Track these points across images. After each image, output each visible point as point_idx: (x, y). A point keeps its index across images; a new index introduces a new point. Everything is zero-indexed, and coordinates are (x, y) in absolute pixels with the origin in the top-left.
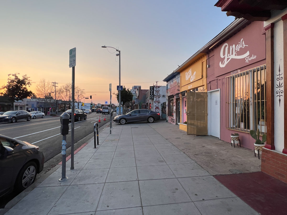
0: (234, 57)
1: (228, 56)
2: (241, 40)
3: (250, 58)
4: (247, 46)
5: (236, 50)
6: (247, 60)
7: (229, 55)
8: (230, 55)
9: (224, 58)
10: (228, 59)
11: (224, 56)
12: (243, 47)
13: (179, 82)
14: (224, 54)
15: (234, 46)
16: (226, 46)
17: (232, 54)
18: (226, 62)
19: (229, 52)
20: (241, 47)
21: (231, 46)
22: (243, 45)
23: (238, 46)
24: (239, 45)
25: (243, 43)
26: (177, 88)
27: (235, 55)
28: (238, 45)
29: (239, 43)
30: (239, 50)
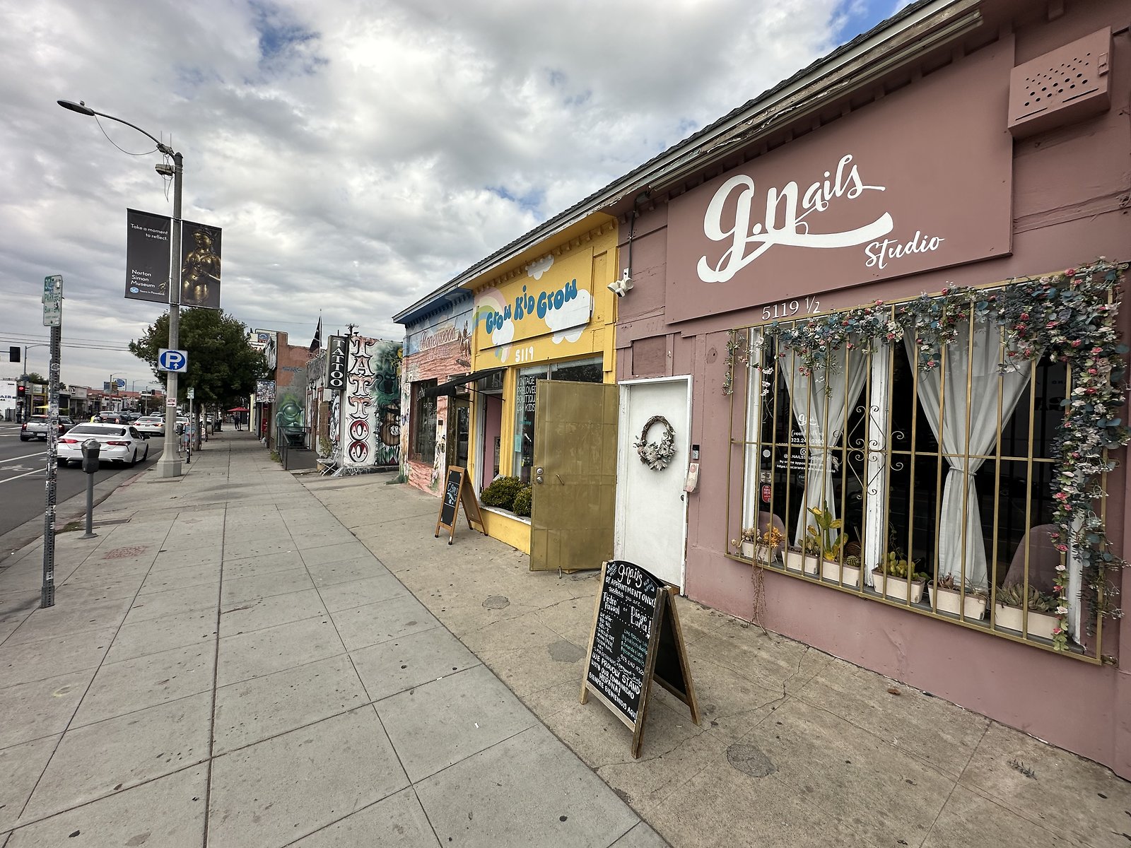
0: (788, 236)
1: (750, 233)
2: (842, 163)
3: (900, 247)
4: (883, 189)
5: (806, 205)
6: (874, 257)
7: (758, 228)
8: (764, 231)
9: (729, 241)
10: (750, 248)
12: (854, 193)
13: (465, 329)
17: (780, 224)
18: (737, 262)
21: (772, 192)
22: (852, 184)
24: (827, 184)
25: (854, 173)
26: (457, 355)
27: (800, 230)
28: (817, 185)
29: (827, 174)
30: (821, 209)
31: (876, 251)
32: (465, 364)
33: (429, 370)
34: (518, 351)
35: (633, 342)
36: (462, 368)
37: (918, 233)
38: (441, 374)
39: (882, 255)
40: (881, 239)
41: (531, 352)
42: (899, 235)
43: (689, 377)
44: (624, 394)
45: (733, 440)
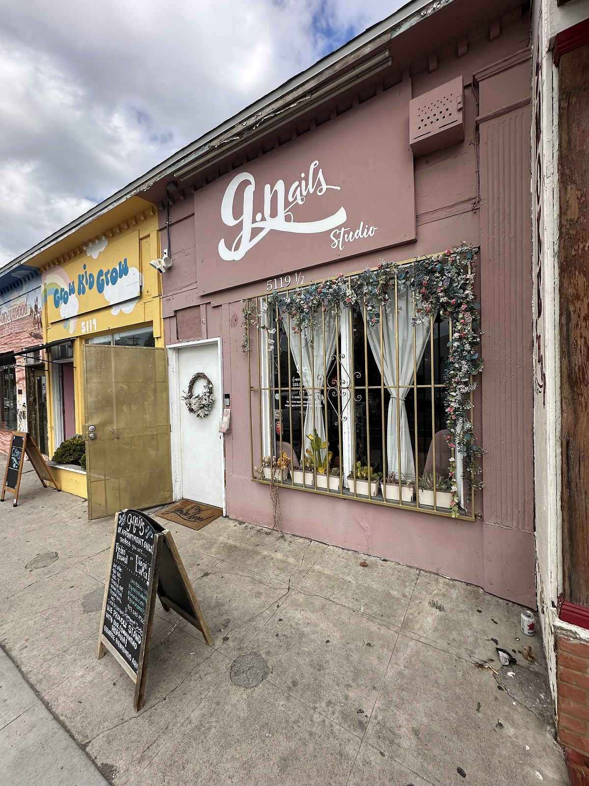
0: (280, 224)
2: (312, 167)
3: (351, 233)
4: (339, 188)
5: (291, 199)
6: (336, 241)
7: (259, 216)
8: (263, 219)
9: (239, 227)
10: (255, 232)
11: (236, 218)
13: (36, 307)
14: (238, 211)
15: (280, 186)
16: (246, 183)
17: (274, 214)
18: (246, 245)
19: (258, 206)
20: (311, 191)
21: (267, 187)
22: (319, 184)
23: (300, 185)
24: (303, 182)
25: (320, 175)
26: (30, 328)
27: (288, 219)
29: (303, 175)
30: (301, 203)
31: (337, 236)
32: (38, 336)
33: (6, 344)
34: (83, 323)
35: (176, 311)
36: (35, 341)
37: (362, 223)
38: (17, 347)
39: (341, 239)
40: (339, 227)
41: (95, 323)
42: (350, 225)
43: (219, 339)
44: (172, 356)
45: (252, 387)
